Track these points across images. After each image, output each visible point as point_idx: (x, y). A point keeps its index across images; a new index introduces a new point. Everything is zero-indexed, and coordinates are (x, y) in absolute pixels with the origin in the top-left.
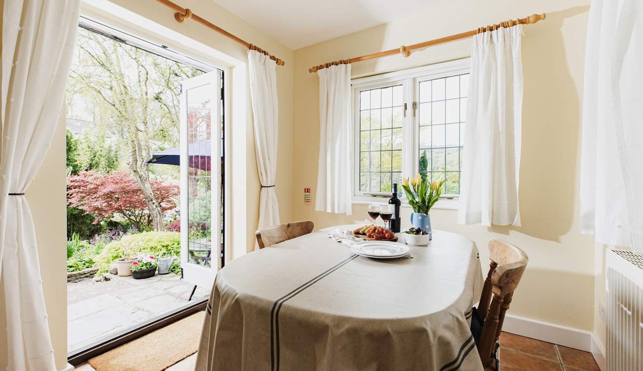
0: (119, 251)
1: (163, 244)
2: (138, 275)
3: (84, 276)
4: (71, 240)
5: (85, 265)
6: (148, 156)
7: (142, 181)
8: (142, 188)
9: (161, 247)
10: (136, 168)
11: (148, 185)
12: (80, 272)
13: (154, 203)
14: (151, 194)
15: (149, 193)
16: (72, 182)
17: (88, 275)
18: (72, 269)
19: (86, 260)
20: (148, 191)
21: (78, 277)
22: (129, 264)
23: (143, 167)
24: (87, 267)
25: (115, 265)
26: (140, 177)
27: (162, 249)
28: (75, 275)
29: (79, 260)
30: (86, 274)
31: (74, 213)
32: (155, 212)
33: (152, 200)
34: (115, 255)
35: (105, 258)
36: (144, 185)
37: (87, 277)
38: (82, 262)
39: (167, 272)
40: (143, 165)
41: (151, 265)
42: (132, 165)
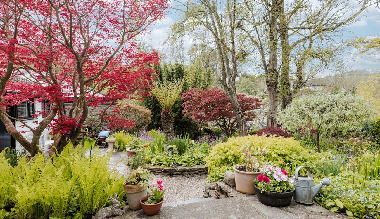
0: (228, 153)
1: (279, 152)
2: (270, 201)
3: (194, 172)
4: (185, 138)
5: (194, 161)
6: (235, 72)
7: (230, 93)
8: (231, 99)
9: (276, 156)
10: (226, 83)
11: (235, 97)
12: (192, 168)
13: (240, 113)
14: (238, 105)
15: (236, 104)
16: (184, 96)
17: (197, 171)
18: (185, 164)
19: (196, 157)
20: (235, 102)
21: (190, 173)
22: (253, 177)
23: (231, 82)
24: (196, 164)
25: (231, 172)
26: (229, 91)
27: (279, 159)
28: (188, 170)
29: (190, 156)
30: (195, 170)
31: (186, 121)
32: (242, 121)
33: (239, 110)
34: (223, 158)
35: (214, 160)
36: (232, 97)
37: (196, 174)
38: (192, 158)
39: (310, 202)
40: (231, 80)
41: (288, 186)
42: (223, 81)
